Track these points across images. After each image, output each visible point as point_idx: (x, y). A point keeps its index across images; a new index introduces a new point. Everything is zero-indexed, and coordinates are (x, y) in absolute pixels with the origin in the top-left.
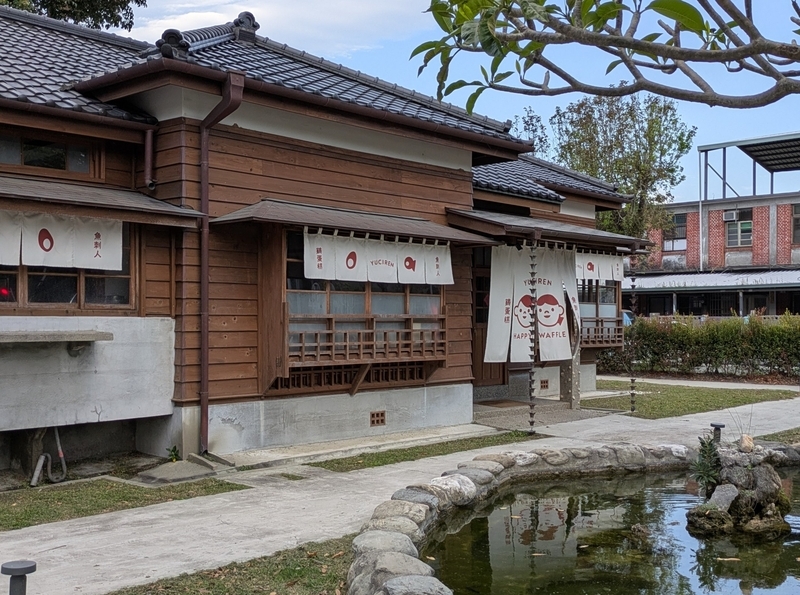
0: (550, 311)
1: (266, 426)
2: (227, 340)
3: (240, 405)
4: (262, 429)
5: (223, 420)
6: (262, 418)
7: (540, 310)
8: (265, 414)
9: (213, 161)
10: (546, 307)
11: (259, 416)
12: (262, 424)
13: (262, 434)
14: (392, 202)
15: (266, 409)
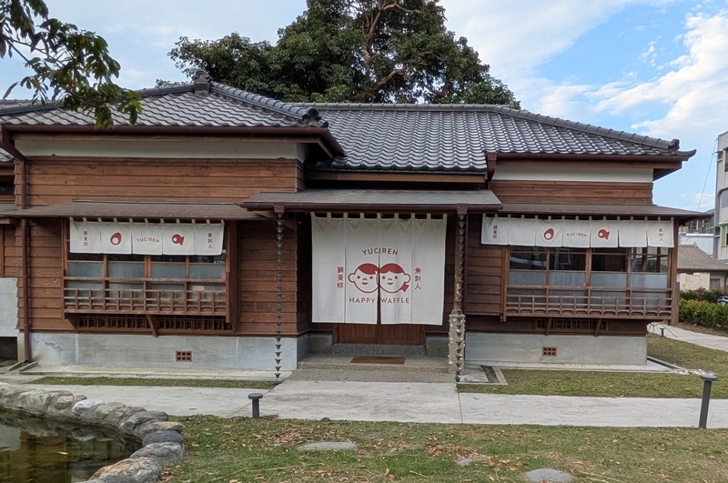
0: (393, 279)
1: (80, 350)
2: (48, 293)
3: (60, 335)
4: (77, 352)
5: (46, 343)
6: (77, 345)
7: (384, 278)
8: (79, 343)
9: (35, 180)
10: (390, 275)
11: (74, 343)
12: (77, 348)
13: (77, 355)
14: (201, 192)
15: (80, 340)
